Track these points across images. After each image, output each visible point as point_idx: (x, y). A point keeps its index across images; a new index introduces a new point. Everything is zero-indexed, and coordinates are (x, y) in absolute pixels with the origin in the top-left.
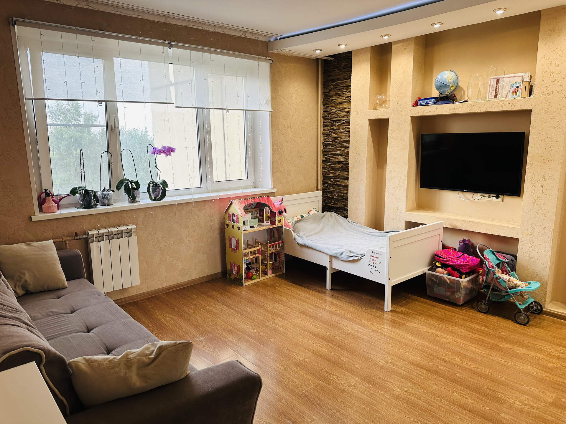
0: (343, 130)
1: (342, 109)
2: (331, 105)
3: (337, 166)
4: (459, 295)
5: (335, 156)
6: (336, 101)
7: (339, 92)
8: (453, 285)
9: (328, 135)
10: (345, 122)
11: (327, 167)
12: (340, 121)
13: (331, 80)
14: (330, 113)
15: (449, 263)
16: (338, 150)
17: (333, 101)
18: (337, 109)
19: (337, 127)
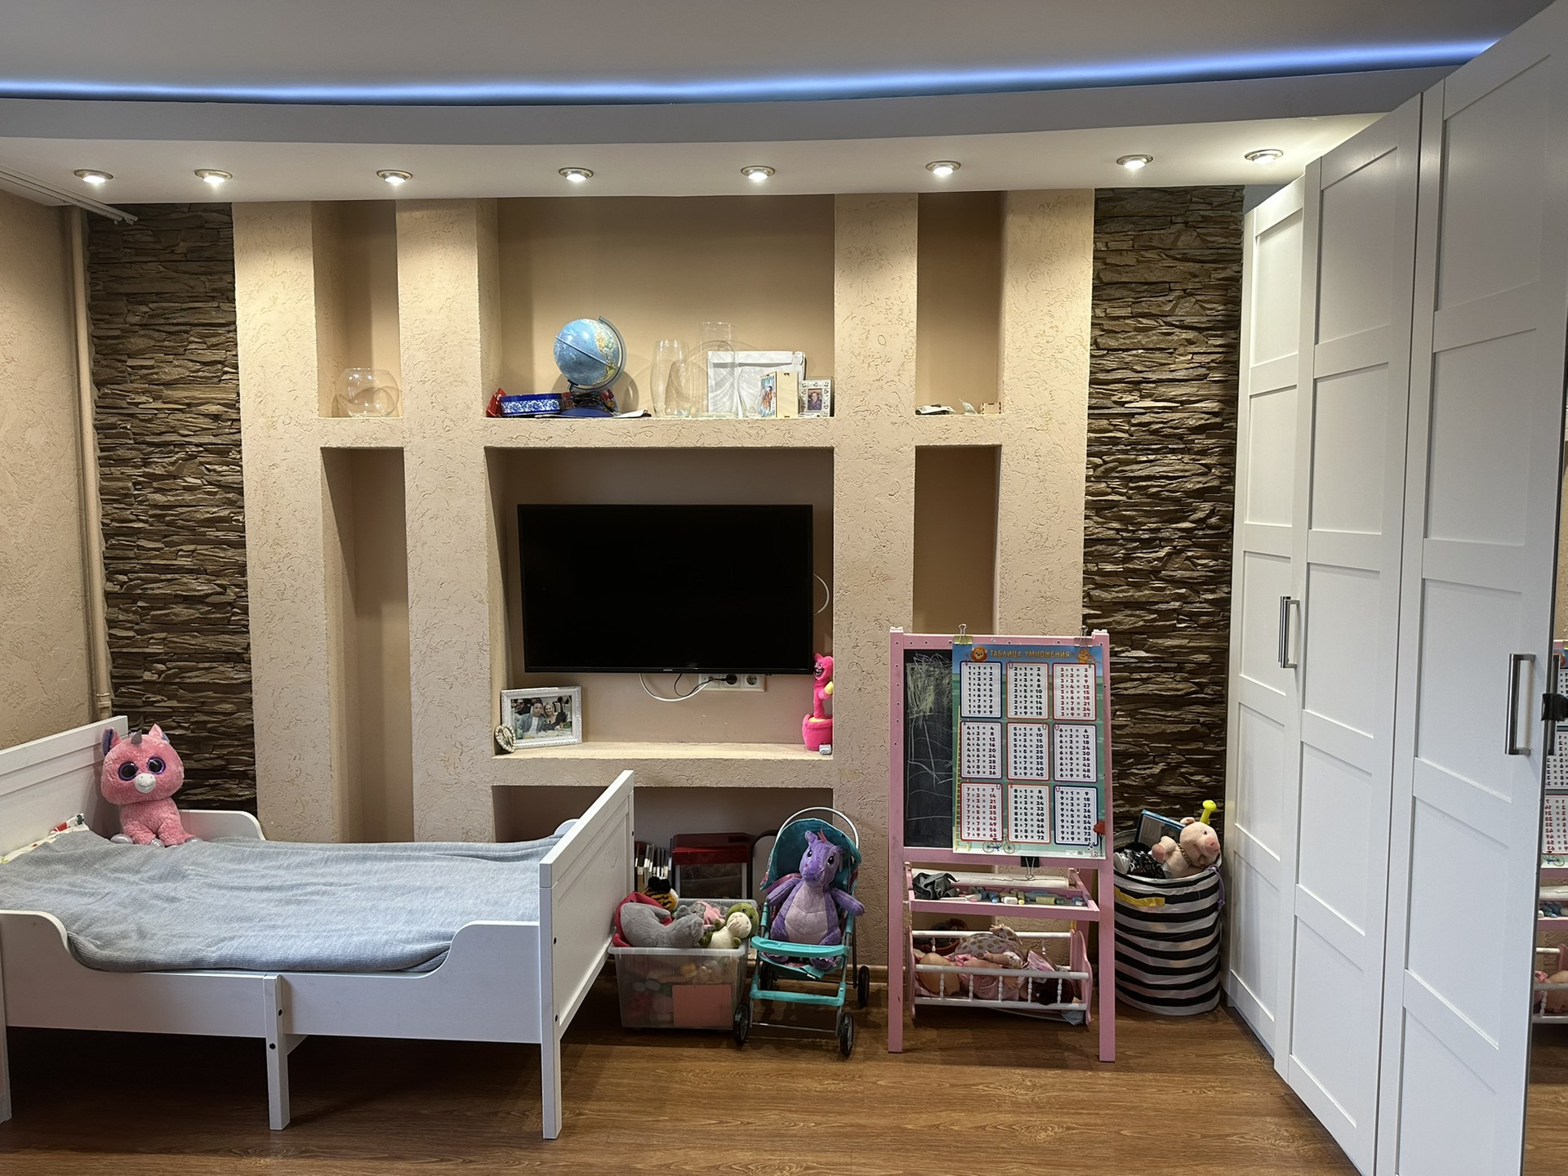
0: (199, 481)
1: (189, 405)
2: (135, 385)
3: (182, 612)
5: (169, 576)
6: (156, 373)
7: (172, 344)
9: (126, 496)
10: (206, 450)
11: (131, 617)
12: (182, 445)
13: (126, 295)
14: (132, 415)
16: (180, 553)
17: (145, 372)
18: (164, 403)
19: (171, 468)
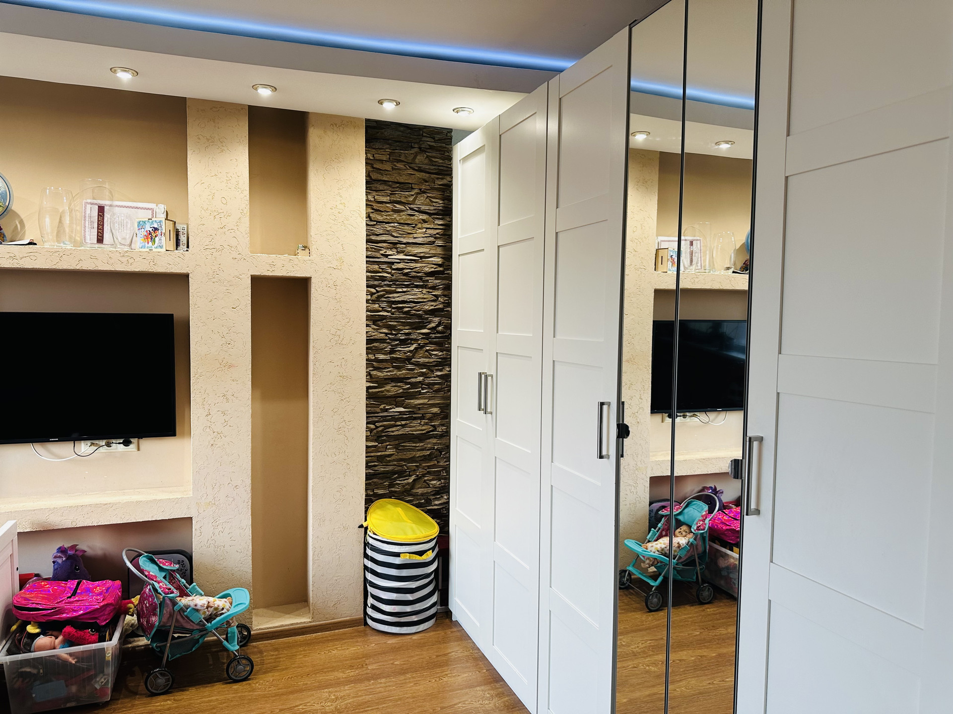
4: (103, 680)
8: (84, 665)
15: (64, 615)
